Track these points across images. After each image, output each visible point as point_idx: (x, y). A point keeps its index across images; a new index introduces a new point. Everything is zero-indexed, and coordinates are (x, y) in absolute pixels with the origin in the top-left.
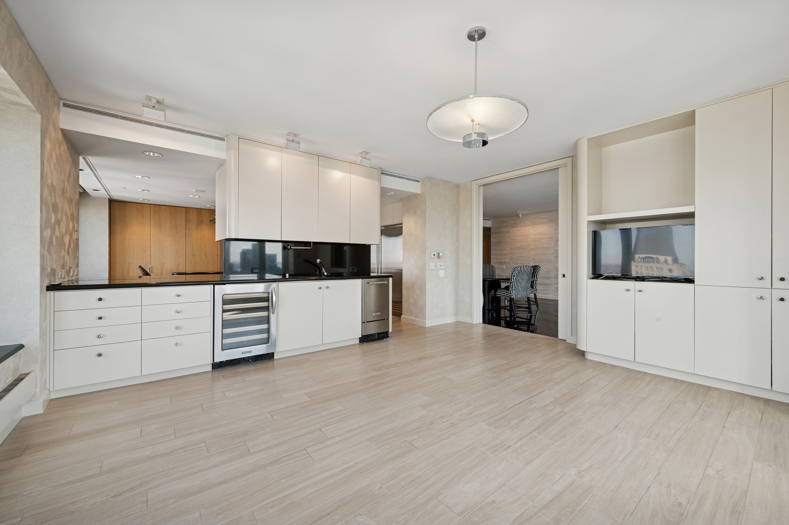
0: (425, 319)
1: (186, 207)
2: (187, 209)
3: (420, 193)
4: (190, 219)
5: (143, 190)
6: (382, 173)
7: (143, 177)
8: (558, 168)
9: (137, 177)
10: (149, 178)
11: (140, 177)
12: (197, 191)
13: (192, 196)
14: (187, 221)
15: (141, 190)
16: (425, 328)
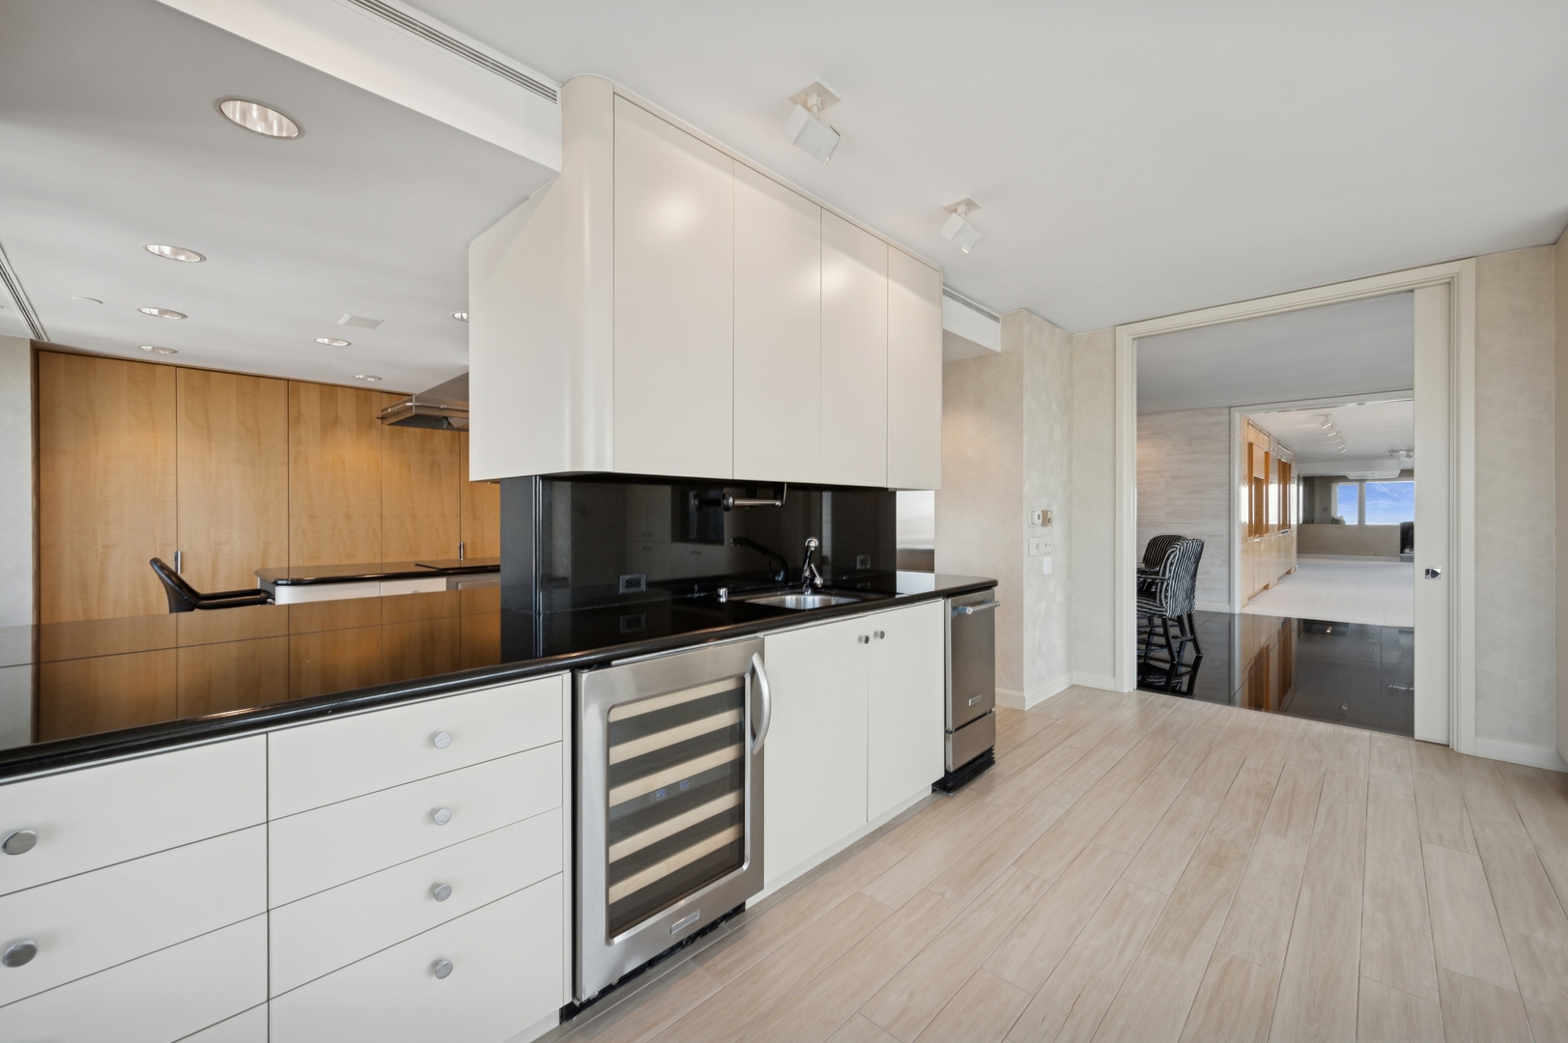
0: (1021, 689)
1: (288, 380)
2: (292, 386)
3: (998, 349)
4: (299, 412)
5: (163, 312)
6: (945, 293)
7: (177, 250)
8: (1412, 291)
9: (155, 249)
10: (203, 258)
11: (167, 250)
12: (355, 321)
13: (326, 341)
14: (292, 421)
15: (155, 312)
16: (1022, 712)
